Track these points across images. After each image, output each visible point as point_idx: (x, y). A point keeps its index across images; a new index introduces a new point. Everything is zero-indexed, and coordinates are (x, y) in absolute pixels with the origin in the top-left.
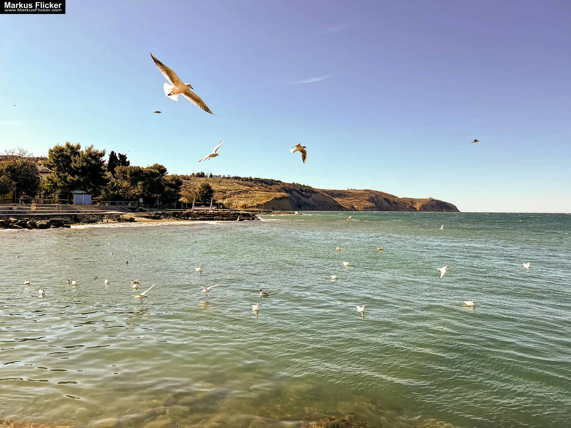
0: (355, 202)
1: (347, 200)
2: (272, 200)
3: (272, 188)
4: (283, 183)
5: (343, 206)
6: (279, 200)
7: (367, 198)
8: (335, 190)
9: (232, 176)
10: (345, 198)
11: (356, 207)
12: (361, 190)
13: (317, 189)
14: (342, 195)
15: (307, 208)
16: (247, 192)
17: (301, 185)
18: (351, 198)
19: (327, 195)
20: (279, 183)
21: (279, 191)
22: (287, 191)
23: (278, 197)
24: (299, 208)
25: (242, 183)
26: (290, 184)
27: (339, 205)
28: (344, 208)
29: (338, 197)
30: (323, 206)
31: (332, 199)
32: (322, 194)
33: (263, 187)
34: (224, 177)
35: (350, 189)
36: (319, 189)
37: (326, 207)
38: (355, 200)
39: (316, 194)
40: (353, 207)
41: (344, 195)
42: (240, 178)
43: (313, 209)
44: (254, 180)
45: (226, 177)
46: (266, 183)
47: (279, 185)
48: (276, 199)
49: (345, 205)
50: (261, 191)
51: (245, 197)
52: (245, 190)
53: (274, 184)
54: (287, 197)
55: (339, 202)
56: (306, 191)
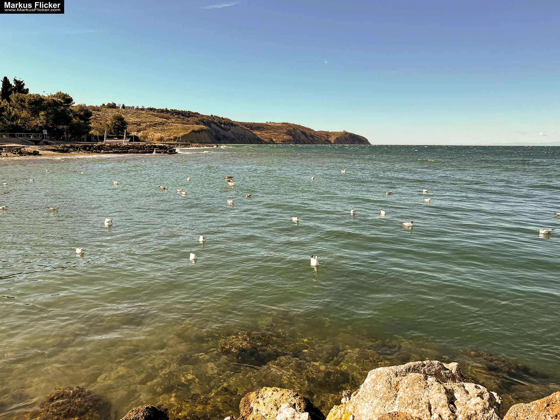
0: (273, 135)
1: (266, 133)
2: (190, 132)
3: (189, 121)
4: (201, 115)
5: (262, 139)
6: (197, 133)
7: (285, 131)
8: (254, 123)
9: (146, 107)
10: (264, 131)
11: (274, 140)
12: (279, 123)
13: (236, 122)
14: (261, 128)
15: (227, 142)
16: (163, 124)
17: (219, 118)
18: (270, 131)
19: (245, 128)
20: (197, 115)
21: (197, 124)
22: (205, 124)
23: (196, 129)
24: (218, 141)
25: (158, 115)
26: (209, 116)
27: (258, 138)
28: (263, 141)
29: (257, 130)
30: (242, 139)
31: (251, 132)
32: (241, 127)
33: (180, 119)
34: (137, 109)
35: (269, 122)
36: (238, 122)
37: (246, 140)
38: (274, 133)
39: (235, 126)
40: (272, 140)
41: (263, 128)
42: (155, 110)
43: (233, 142)
44: (170, 112)
45: (140, 108)
46: (183, 115)
47: (197, 117)
48: (194, 131)
49: (264, 139)
50: (178, 123)
51: (162, 130)
52: (161, 123)
53: (192, 116)
54: (205, 130)
55: (258, 135)
56: (225, 124)
